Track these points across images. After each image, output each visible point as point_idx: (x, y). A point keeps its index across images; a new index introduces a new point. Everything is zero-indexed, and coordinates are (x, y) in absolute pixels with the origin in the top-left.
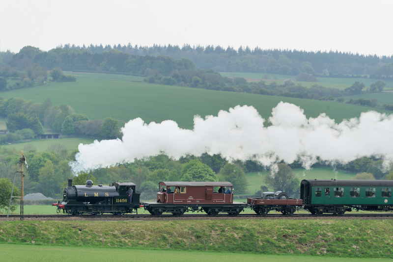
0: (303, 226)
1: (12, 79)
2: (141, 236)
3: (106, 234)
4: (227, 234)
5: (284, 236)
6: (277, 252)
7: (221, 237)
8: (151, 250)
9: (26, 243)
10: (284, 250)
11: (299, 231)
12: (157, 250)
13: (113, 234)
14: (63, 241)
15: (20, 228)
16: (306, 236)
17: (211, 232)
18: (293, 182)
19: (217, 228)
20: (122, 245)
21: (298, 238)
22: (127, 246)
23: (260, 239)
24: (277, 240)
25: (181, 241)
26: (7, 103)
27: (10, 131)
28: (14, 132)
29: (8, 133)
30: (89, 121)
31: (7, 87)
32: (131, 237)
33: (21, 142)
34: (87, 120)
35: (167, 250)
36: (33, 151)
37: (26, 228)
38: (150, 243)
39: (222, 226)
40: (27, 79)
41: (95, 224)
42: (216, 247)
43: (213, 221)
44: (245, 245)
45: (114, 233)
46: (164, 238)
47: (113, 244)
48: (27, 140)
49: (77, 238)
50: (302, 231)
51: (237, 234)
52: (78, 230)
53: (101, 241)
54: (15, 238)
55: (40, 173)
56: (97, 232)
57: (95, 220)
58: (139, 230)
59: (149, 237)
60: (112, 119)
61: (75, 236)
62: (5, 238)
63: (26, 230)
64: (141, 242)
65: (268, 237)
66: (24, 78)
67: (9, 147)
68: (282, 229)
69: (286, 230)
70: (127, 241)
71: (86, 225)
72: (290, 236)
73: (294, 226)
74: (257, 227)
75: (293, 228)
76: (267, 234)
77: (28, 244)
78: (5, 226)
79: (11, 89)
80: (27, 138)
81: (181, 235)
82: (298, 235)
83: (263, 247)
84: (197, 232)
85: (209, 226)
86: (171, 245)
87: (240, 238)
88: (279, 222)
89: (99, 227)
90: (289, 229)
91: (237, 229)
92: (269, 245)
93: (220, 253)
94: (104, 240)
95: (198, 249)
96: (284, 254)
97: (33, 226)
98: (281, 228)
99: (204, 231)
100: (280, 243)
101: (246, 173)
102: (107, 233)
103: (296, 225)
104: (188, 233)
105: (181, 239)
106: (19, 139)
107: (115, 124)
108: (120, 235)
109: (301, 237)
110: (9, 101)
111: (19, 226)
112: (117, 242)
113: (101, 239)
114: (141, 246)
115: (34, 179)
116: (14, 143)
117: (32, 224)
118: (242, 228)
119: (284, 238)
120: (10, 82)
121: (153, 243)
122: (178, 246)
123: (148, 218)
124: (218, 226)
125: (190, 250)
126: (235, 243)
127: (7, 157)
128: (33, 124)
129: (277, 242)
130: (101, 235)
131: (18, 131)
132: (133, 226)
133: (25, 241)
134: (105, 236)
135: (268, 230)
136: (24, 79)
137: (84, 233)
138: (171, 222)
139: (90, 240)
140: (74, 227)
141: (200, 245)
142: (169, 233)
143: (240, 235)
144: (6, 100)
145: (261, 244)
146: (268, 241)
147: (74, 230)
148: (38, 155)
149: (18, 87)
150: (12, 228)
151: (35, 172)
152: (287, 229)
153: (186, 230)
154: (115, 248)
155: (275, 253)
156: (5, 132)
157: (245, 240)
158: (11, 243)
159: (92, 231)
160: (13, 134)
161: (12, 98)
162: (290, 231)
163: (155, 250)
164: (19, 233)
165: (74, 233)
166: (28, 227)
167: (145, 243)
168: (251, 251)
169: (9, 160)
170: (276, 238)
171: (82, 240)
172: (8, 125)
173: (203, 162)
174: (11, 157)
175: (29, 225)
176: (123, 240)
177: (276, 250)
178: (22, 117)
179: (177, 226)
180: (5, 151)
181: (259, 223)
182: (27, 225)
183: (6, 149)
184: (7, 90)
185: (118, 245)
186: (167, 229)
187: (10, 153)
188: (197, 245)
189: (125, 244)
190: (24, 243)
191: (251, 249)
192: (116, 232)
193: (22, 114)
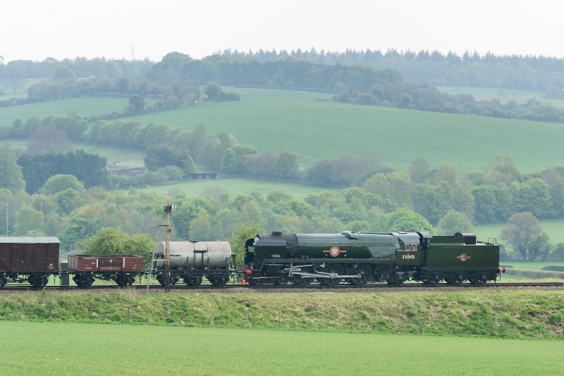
0: (556, 299)
1: (152, 98)
2: (332, 314)
3: (283, 312)
4: (452, 311)
5: (530, 313)
6: (521, 336)
7: (443, 315)
8: (346, 332)
9: (172, 324)
10: (531, 332)
11: (551, 306)
12: (354, 333)
13: (293, 312)
14: (224, 322)
15: (164, 303)
16: (561, 314)
17: (429, 308)
18: (539, 238)
19: (437, 303)
20: (305, 326)
21: (550, 317)
22: (312, 329)
23: (496, 318)
24: (520, 319)
25: (387, 321)
26: (145, 131)
27: (149, 169)
28: (154, 170)
29: (146, 171)
30: (258, 155)
31: (145, 108)
32: (317, 316)
33: (164, 185)
34: (255, 153)
35: (369, 332)
36: (181, 197)
37: (173, 303)
38: (344, 324)
39: (444, 300)
40: (172, 97)
41: (268, 298)
42: (436, 328)
43: (431, 293)
44: (476, 325)
45: (294, 310)
46: (364, 317)
47: (293, 326)
48: (173, 182)
49: (243, 317)
50: (554, 307)
51: (465, 310)
52: (244, 306)
53: (276, 321)
54: (158, 317)
55: (191, 227)
56: (271, 308)
57: (268, 292)
58: (329, 305)
59: (343, 316)
60: (290, 152)
61: (241, 314)
62: (144, 318)
63: (173, 306)
64: (332, 322)
65: (507, 315)
66: (169, 95)
67: (148, 191)
68: (527, 304)
69: (534, 305)
70: (312, 321)
71: (256, 298)
72: (539, 313)
73: (544, 300)
74: (492, 302)
75: (542, 303)
76: (505, 311)
77: (176, 326)
78: (143, 301)
79: (150, 111)
80: (172, 178)
81: (388, 312)
82: (549, 312)
83: (501, 330)
84: (410, 308)
85: (427, 300)
86: (374, 326)
87: (469, 316)
88: (523, 294)
89: (275, 302)
90: (537, 304)
91: (464, 303)
92: (508, 326)
93: (442, 337)
94: (281, 320)
95: (412, 332)
96: (530, 337)
97: (183, 301)
98: (525, 303)
99: (419, 307)
100: (525, 323)
101: (475, 225)
102: (284, 310)
103: (546, 298)
104: (398, 309)
105: (387, 318)
106: (162, 181)
107: (294, 158)
108: (303, 313)
109: (554, 314)
110: (148, 127)
111: (164, 301)
112: (299, 322)
113: (277, 318)
114: (332, 328)
115: (183, 234)
116: (155, 186)
117: (181, 298)
118: (471, 303)
119: (530, 317)
120: (150, 102)
121: (349, 324)
122: (383, 327)
123: (342, 289)
124: (439, 300)
125: (400, 333)
126: (462, 323)
127: (146, 204)
128: (180, 159)
129: (520, 322)
130: (277, 312)
131: (161, 169)
132: (321, 300)
133: (172, 321)
134: (281, 313)
135: (508, 305)
136: (169, 98)
137: (253, 310)
138: (373, 294)
139: (261, 319)
140: (240, 302)
141: (414, 326)
142: (371, 310)
143: (469, 311)
144: (143, 126)
145: (499, 325)
146: (507, 321)
147: (239, 306)
148: (188, 202)
149: (160, 108)
150: (153, 303)
151: (184, 226)
152: (533, 303)
153: (394, 305)
154: (296, 330)
155: (518, 337)
156: (143, 170)
157: (476, 319)
158: (153, 324)
159: (264, 307)
160: (153, 173)
161: (152, 124)
162: (539, 306)
163: (351, 333)
164: (163, 310)
165: (239, 309)
166: (175, 301)
167: (338, 324)
168: (484, 334)
169: (148, 209)
170: (519, 316)
171: (250, 319)
172: (146, 161)
173: (415, 212)
174: (151, 204)
175: (178, 300)
176: (307, 319)
177: (519, 333)
178: (165, 150)
179: (382, 300)
180: (143, 197)
181: (495, 295)
182: (174, 298)
183: (144, 194)
184: (145, 113)
185: (300, 327)
186: (367, 303)
187: (150, 199)
188: (409, 327)
189: (310, 325)
190: (170, 324)
191: (485, 331)
192: (298, 309)
193: (166, 145)
